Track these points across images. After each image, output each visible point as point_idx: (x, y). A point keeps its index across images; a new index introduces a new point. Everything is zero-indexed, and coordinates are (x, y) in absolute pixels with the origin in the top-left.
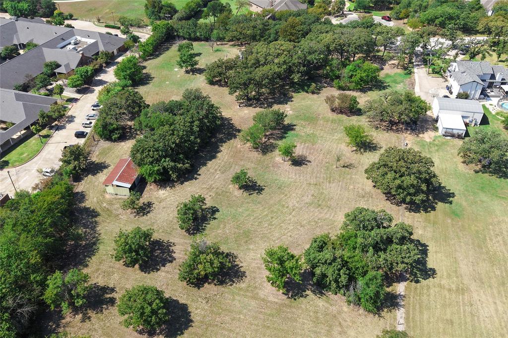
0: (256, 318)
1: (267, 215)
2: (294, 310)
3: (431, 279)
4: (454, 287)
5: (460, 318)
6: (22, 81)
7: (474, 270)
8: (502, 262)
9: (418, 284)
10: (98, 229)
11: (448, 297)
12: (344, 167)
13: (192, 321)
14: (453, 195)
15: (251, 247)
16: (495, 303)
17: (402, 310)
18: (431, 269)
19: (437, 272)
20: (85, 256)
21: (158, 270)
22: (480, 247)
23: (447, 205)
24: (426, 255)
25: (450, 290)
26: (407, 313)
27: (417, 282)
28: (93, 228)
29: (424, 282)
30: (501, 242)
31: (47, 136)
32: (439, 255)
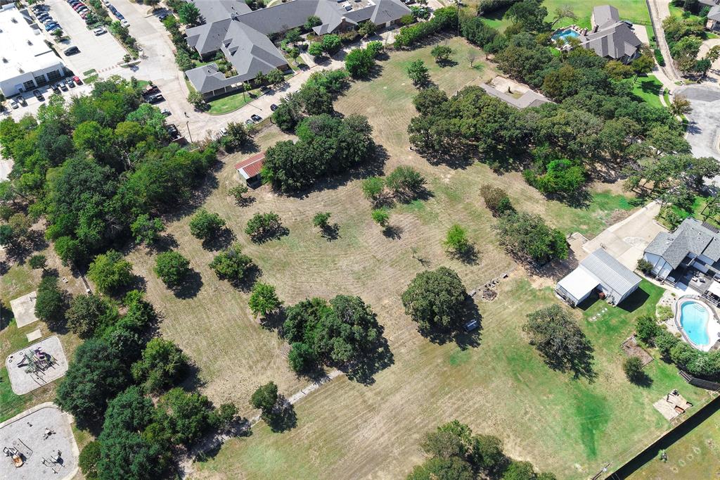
0: (229, 320)
1: (314, 260)
2: (255, 334)
3: (363, 385)
4: (370, 402)
5: (344, 422)
6: (277, 30)
7: (402, 405)
8: (432, 418)
9: (350, 381)
10: (208, 198)
11: (357, 404)
12: (421, 260)
13: (195, 295)
14: (475, 344)
15: (278, 275)
16: (383, 434)
17: (317, 386)
18: (373, 379)
19: (374, 385)
20: (184, 213)
21: (212, 251)
22: (433, 395)
23: (459, 349)
24: (383, 369)
25: (364, 401)
26: (317, 391)
27: (351, 379)
28: (205, 196)
29: (355, 383)
30: (456, 406)
31: (254, 97)
32: (393, 376)
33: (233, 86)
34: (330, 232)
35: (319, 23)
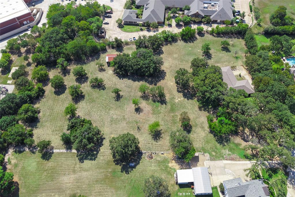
0: (61, 111)
1: (104, 105)
2: (64, 120)
3: (79, 161)
4: (76, 169)
5: (63, 170)
6: (169, 6)
7: (84, 177)
8: (89, 189)
9: (76, 157)
10: (92, 62)
11: (71, 166)
12: (138, 127)
13: (59, 95)
14: (127, 172)
15: (88, 104)
16: (70, 183)
17: (66, 151)
18: (84, 161)
19: (82, 164)
20: (80, 64)
21: (77, 82)
22: (97, 181)
23: (120, 170)
24: (90, 160)
25: (74, 167)
26: (64, 153)
27: (77, 156)
28: (92, 61)
29: (77, 159)
30: (100, 191)
31: (142, 30)
32: (90, 165)
33: (138, 22)
34: (118, 97)
35: (189, 9)
